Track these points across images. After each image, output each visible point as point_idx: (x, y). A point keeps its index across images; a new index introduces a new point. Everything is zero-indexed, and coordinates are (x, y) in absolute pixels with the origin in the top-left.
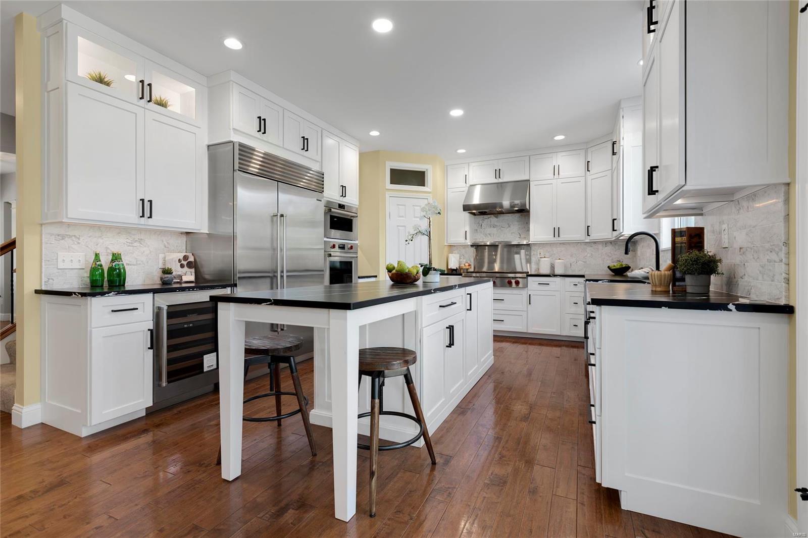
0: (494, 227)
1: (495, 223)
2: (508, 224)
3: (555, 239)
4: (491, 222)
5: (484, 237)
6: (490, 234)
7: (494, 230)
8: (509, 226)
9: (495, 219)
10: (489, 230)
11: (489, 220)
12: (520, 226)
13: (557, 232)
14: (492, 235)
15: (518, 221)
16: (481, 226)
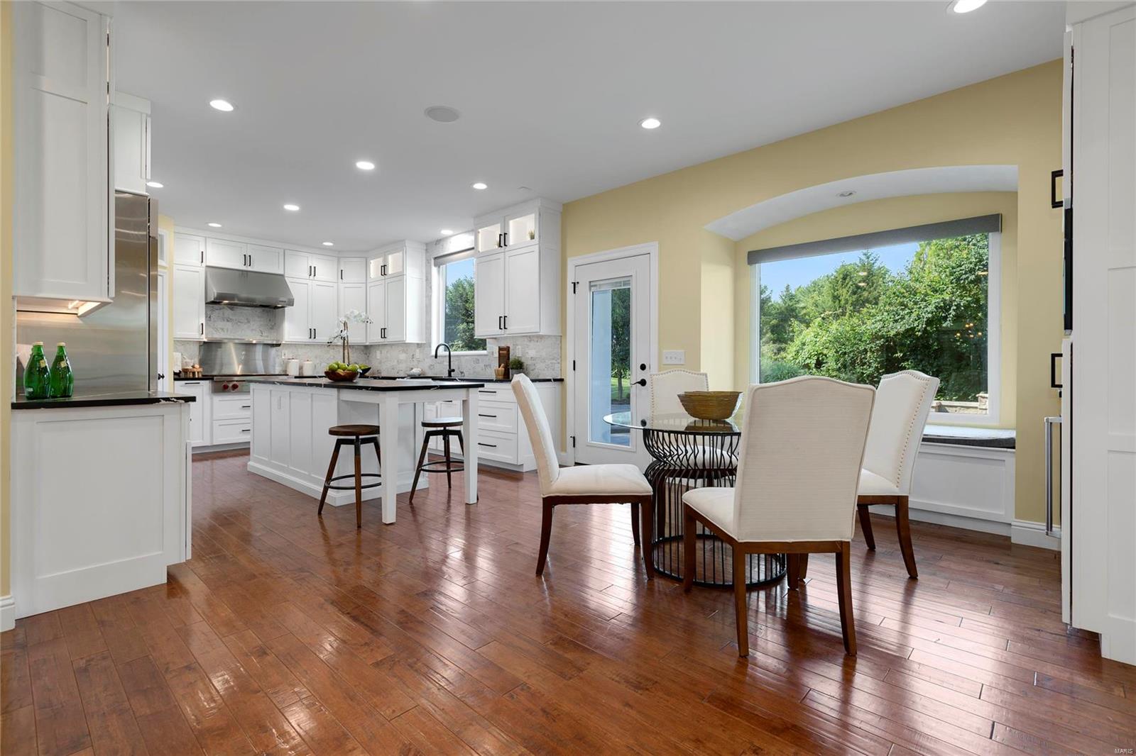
0: (228, 321)
1: (231, 317)
2: (247, 319)
3: (311, 340)
4: (223, 314)
5: (214, 332)
6: (222, 329)
7: (229, 325)
8: (249, 322)
9: (230, 311)
10: (220, 324)
11: (221, 312)
12: (262, 323)
13: (313, 333)
14: (226, 331)
15: (259, 317)
16: (210, 317)
